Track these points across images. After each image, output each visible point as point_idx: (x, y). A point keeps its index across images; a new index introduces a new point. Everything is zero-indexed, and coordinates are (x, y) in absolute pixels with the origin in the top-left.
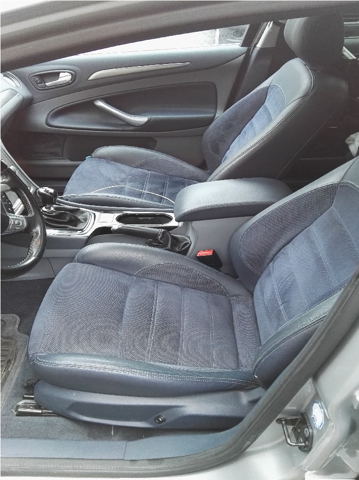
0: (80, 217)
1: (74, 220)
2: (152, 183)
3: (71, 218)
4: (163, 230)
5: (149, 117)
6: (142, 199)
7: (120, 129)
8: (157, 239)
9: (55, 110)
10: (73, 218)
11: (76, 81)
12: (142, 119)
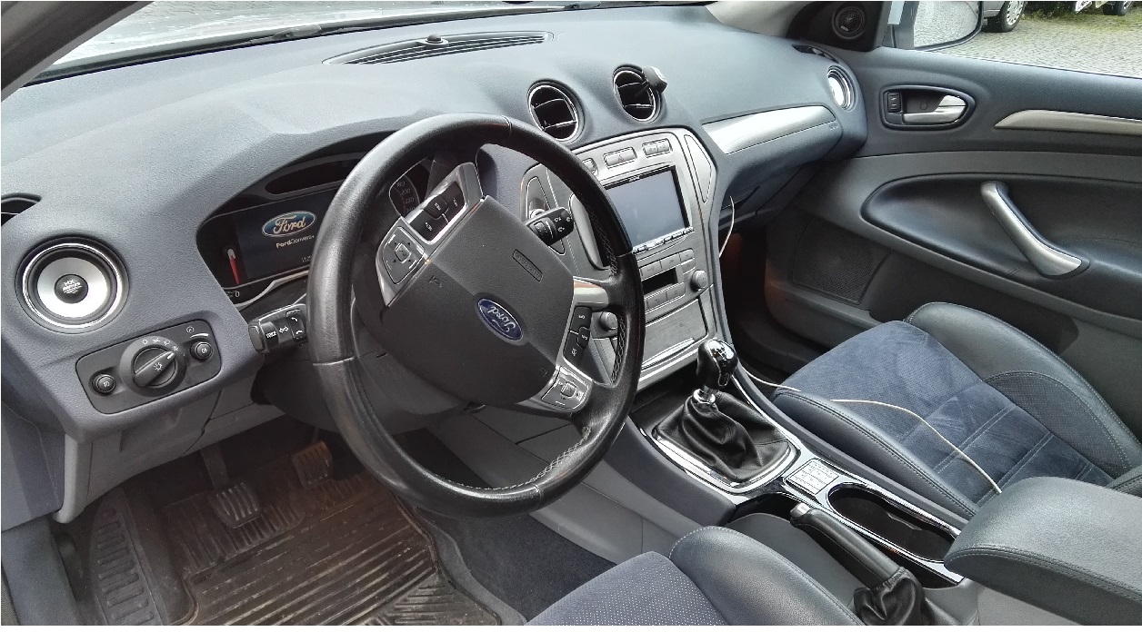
0: (761, 449)
1: (742, 450)
2: (995, 436)
3: (736, 438)
4: (906, 574)
5: (1087, 261)
6: (936, 472)
7: (1006, 270)
8: (876, 593)
9: (895, 183)
10: (742, 444)
11: (965, 125)
12: (1066, 260)
